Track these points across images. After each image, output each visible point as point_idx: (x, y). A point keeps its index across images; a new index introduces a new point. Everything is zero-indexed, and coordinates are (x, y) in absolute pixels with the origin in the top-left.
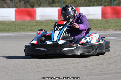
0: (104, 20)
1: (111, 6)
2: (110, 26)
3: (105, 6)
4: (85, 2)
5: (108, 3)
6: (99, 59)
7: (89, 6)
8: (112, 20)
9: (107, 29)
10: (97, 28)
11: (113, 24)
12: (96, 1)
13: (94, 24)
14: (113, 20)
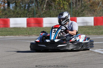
0: (29, 28)
1: (34, 17)
2: (33, 32)
3: (29, 17)
4: (13, 15)
5: (32, 15)
6: (25, 57)
7: (17, 17)
8: (35, 28)
9: (31, 34)
10: (23, 34)
11: (36, 31)
12: (22, 14)
13: (21, 31)
14: (36, 28)
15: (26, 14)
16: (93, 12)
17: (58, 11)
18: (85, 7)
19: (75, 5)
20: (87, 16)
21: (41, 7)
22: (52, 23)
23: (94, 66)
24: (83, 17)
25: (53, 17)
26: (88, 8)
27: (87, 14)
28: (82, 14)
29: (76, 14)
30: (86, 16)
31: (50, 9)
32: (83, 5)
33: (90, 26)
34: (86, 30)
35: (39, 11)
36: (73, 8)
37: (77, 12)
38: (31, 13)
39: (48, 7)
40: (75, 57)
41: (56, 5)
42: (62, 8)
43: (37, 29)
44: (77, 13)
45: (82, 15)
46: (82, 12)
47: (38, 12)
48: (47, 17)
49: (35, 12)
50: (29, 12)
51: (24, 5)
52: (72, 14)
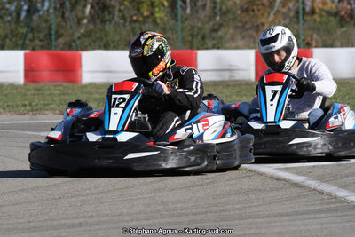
0: (32, 86)
1: (50, 49)
2: (46, 102)
3: (34, 49)
5: (41, 40)
6: (22, 190)
8: (52, 88)
9: (41, 109)
10: (13, 106)
11: (57, 99)
12: (10, 36)
13: (6, 95)
14: (55, 86)
15: (21, 38)
16: (252, 32)
17: (133, 29)
18: (225, 13)
19: (192, 8)
20: (234, 45)
21: (74, 13)
22: (112, 69)
23: (261, 223)
24: (218, 48)
25: (116, 48)
26: (234, 20)
27: (232, 39)
28: (213, 39)
29: (195, 40)
30: (228, 45)
31: (103, 22)
32: (218, 7)
33: (244, 80)
34: (230, 96)
35: (69, 27)
36: (186, 20)
37: (198, 34)
38: (41, 35)
39: (98, 14)
40: (195, 189)
41: (126, 7)
42: (147, 17)
43: (59, 90)
44: (199, 37)
45: (215, 42)
46: (216, 31)
47: (62, 31)
48: (94, 49)
49: (53, 32)
50: (32, 30)
51: (16, 7)
52: (180, 39)
